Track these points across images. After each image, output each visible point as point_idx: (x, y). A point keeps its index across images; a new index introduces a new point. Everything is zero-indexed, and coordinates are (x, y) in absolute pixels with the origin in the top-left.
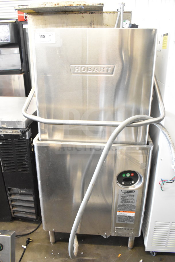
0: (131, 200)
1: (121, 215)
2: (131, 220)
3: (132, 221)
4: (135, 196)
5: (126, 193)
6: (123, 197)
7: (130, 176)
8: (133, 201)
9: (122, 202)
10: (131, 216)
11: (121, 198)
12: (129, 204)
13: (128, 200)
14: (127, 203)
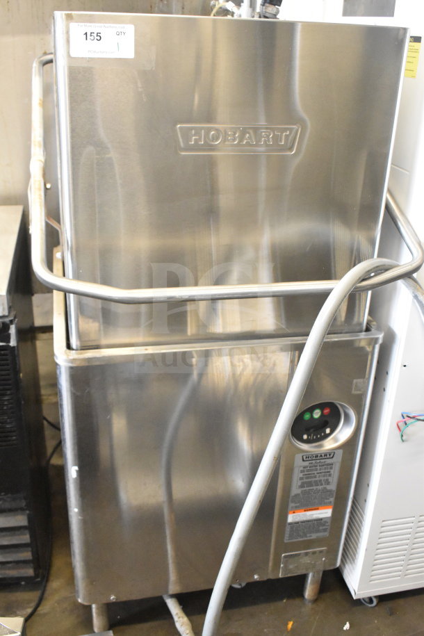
0: (325, 478)
1: (297, 520)
2: (321, 528)
3: (325, 530)
4: (334, 466)
5: (314, 462)
6: (306, 473)
7: (322, 415)
8: (330, 479)
9: (302, 486)
10: (321, 519)
11: (301, 475)
12: (320, 487)
13: (317, 479)
14: (315, 488)
